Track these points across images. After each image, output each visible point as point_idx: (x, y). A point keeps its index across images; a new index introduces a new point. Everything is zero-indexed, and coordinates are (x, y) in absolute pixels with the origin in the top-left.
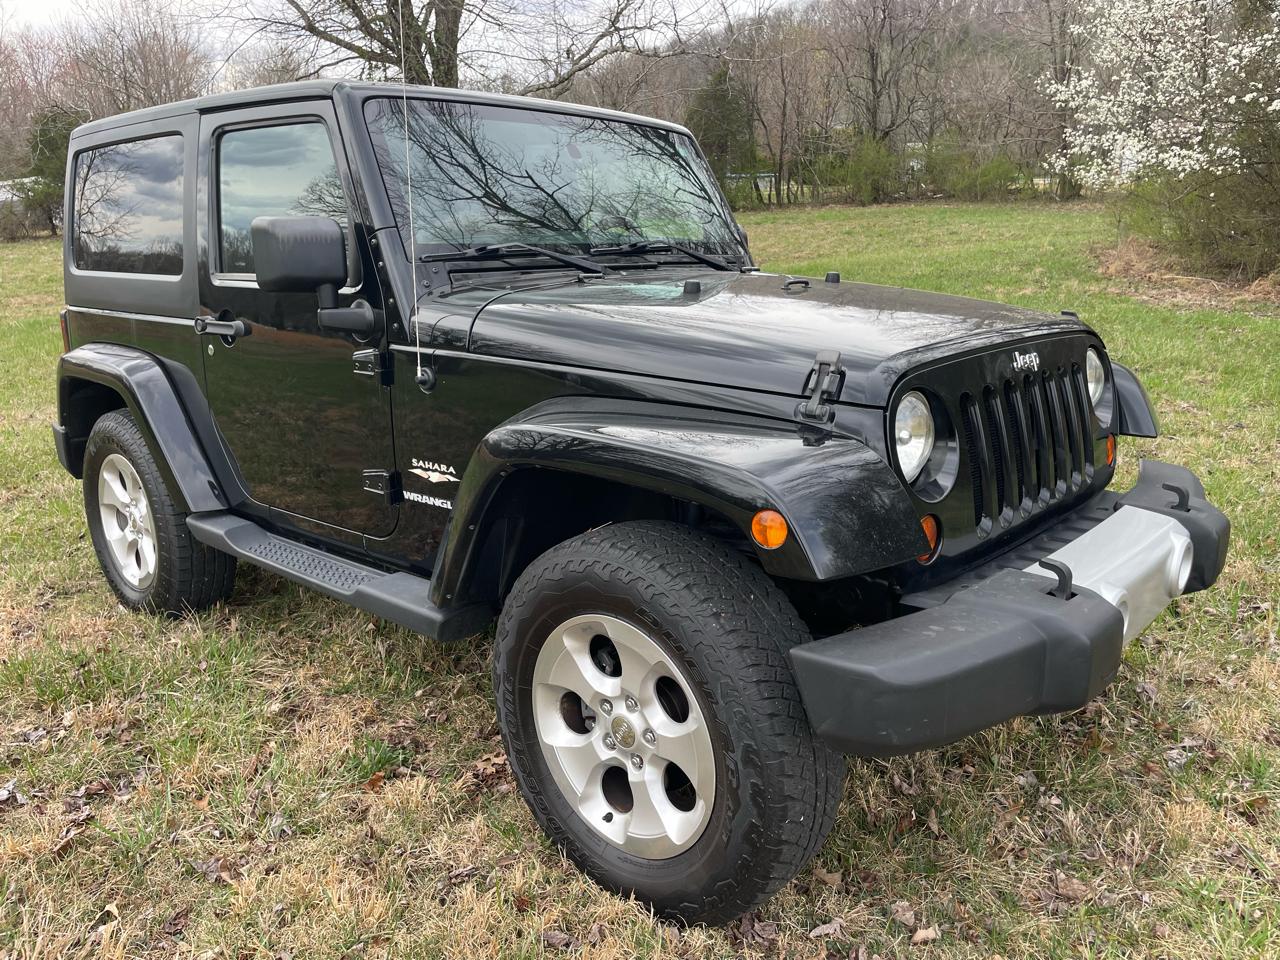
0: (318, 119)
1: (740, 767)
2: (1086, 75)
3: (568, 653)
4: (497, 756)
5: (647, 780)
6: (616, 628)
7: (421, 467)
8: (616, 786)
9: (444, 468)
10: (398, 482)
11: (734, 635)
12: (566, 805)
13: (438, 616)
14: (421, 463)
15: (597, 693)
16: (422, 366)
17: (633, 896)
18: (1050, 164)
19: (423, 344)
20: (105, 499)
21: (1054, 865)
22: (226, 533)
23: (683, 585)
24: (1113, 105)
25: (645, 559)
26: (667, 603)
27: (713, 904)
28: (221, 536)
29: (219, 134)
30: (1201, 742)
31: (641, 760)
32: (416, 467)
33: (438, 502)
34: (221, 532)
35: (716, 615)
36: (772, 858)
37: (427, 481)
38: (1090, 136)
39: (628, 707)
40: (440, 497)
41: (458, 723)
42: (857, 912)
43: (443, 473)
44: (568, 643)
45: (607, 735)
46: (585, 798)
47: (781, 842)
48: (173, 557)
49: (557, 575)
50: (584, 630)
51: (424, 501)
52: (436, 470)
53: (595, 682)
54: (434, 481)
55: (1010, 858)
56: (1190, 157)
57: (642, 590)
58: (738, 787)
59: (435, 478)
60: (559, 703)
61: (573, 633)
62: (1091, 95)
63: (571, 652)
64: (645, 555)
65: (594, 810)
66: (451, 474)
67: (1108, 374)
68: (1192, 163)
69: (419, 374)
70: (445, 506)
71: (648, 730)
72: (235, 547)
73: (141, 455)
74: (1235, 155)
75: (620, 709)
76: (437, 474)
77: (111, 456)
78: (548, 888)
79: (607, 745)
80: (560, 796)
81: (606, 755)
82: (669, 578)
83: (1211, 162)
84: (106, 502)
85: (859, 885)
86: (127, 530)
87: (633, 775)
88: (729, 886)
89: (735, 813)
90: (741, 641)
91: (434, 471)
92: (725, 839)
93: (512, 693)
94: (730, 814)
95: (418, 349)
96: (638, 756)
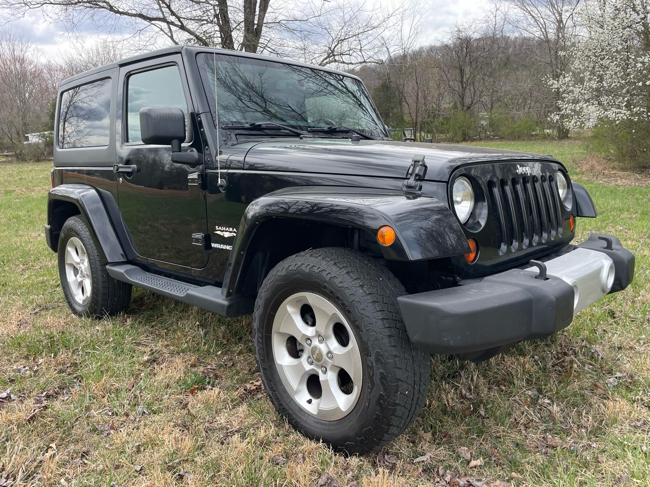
0: (174, 64)
1: (374, 364)
2: (568, 75)
3: (289, 314)
4: (257, 381)
5: (329, 379)
6: (313, 299)
7: (220, 230)
8: (314, 385)
9: (231, 229)
10: (209, 238)
11: (371, 296)
12: (288, 396)
13: (226, 303)
14: (220, 228)
15: (304, 334)
16: (221, 178)
17: (321, 441)
18: (551, 118)
19: (221, 168)
20: (68, 261)
21: (545, 431)
22: (125, 272)
23: (345, 272)
24: (581, 90)
25: (327, 261)
26: (337, 281)
27: (362, 442)
28: (122, 273)
29: (128, 76)
30: (625, 374)
31: (326, 369)
32: (218, 230)
33: (228, 247)
34: (122, 271)
35: (362, 286)
36: (391, 413)
37: (223, 237)
38: (571, 104)
39: (319, 340)
40: (228, 245)
41: (238, 366)
42: (440, 451)
43: (231, 232)
44: (290, 309)
45: (309, 357)
46: (297, 392)
47: (396, 405)
48: (99, 287)
49: (284, 273)
50: (297, 302)
51: (221, 248)
52: (227, 231)
53: (303, 329)
54: (226, 237)
55: (522, 428)
56: (620, 113)
57: (325, 276)
58: (373, 376)
59: (227, 235)
60: (285, 343)
61: (293, 304)
62: (570, 85)
63: (291, 314)
64: (326, 259)
65: (302, 398)
66: (235, 232)
67: (569, 185)
68: (622, 115)
69: (219, 182)
71: (329, 352)
72: (129, 278)
73: (86, 236)
74: (644, 111)
75: (316, 342)
76: (228, 233)
77: (72, 239)
78: (278, 438)
79: (309, 362)
80: (285, 391)
81: (308, 367)
82: (339, 269)
83: (632, 115)
84: (68, 262)
85: (441, 438)
86: (78, 276)
87: (322, 378)
88: (370, 430)
89: (372, 389)
90: (374, 299)
92: (367, 404)
93: (262, 338)
94: (369, 390)
95: (219, 171)
96: (325, 367)
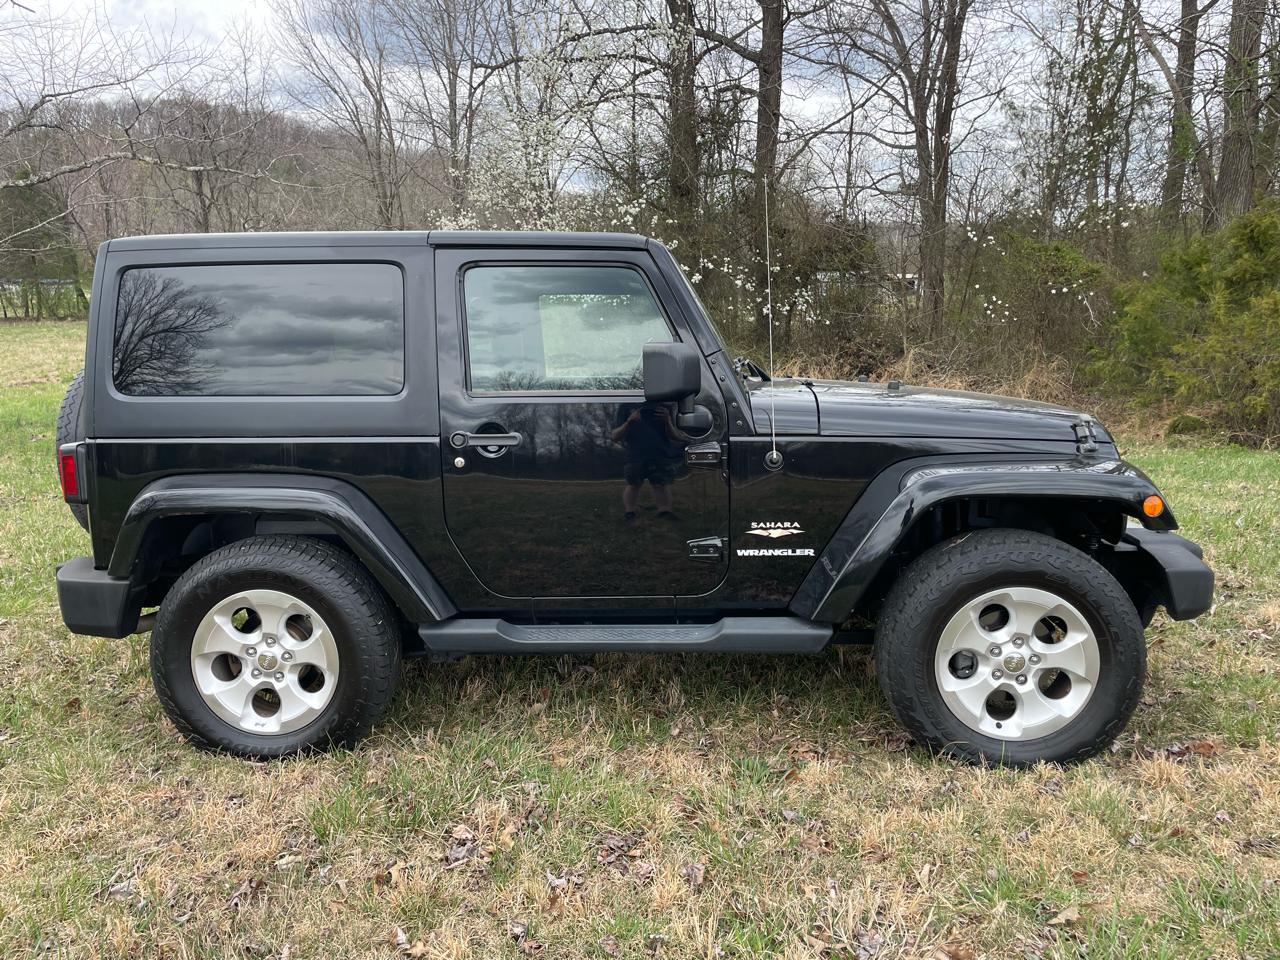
3: (971, 622)
5: (1028, 689)
9: (787, 524)
14: (762, 525)
16: (776, 450)
19: (777, 435)
20: (207, 648)
22: (498, 630)
28: (493, 635)
31: (1025, 678)
32: (756, 529)
33: (777, 552)
34: (491, 630)
37: (767, 538)
39: (1015, 645)
40: (779, 548)
43: (787, 528)
44: (972, 615)
45: (996, 670)
46: (981, 723)
50: (985, 603)
51: (760, 554)
52: (779, 528)
54: (775, 536)
57: (1052, 562)
59: (775, 534)
61: (976, 607)
66: (795, 528)
69: (775, 456)
70: (785, 554)
71: (1034, 655)
72: (514, 640)
76: (780, 530)
77: (240, 594)
79: (995, 677)
81: (993, 685)
82: (1066, 552)
84: (206, 651)
86: (247, 676)
87: (1018, 690)
91: (774, 529)
96: (1022, 675)
